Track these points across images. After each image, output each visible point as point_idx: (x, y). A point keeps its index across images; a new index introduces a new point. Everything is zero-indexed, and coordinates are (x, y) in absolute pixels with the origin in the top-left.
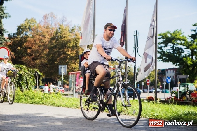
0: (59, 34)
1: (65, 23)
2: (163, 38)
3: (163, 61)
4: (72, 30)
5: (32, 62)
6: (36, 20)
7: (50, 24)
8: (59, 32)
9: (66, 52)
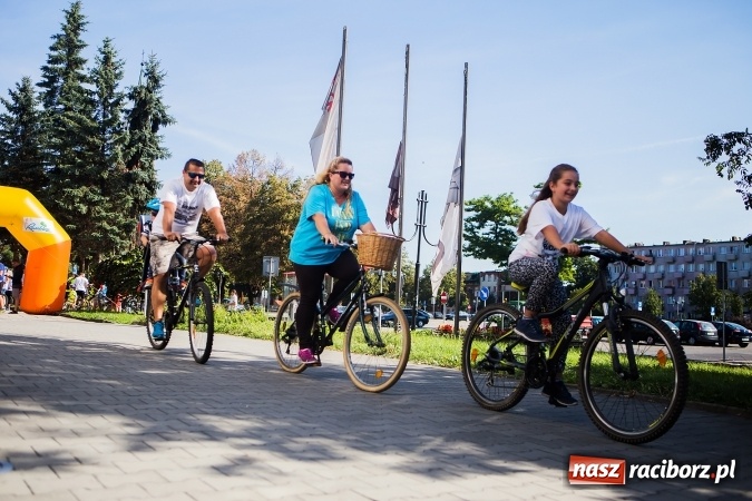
1: (279, 173)
2: (476, 209)
3: (476, 257)
4: (294, 186)
6: (221, 165)
7: (251, 173)
8: (268, 191)
9: (280, 230)
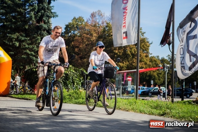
0: (106, 32)
5: (79, 61)
6: (83, 19)
7: (98, 22)
8: (106, 31)
9: (113, 50)
